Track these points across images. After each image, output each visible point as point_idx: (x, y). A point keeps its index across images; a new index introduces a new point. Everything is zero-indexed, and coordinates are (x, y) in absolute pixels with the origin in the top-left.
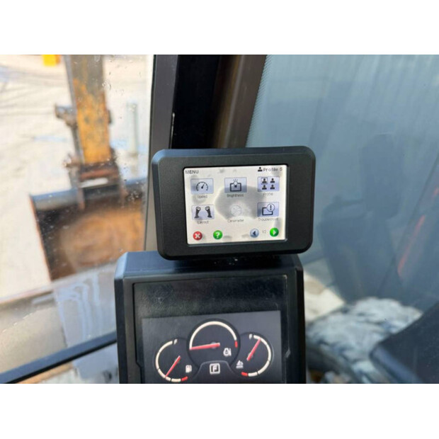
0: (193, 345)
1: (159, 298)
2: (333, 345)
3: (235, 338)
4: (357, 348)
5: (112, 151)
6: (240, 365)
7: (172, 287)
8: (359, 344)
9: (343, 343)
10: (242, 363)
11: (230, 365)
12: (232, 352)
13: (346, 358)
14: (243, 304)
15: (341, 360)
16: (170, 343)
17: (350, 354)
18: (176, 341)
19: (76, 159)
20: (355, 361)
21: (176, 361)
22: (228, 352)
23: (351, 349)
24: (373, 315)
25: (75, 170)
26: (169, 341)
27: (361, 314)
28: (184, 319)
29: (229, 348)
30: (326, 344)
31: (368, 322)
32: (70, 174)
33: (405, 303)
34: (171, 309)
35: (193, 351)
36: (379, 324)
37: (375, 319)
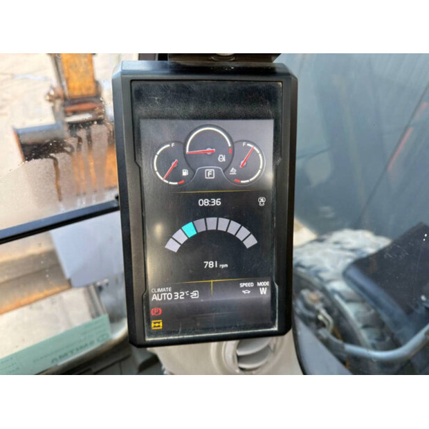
0: (190, 150)
1: (156, 98)
2: (309, 268)
3: (230, 145)
4: (332, 270)
5: (97, 83)
6: (233, 171)
7: (169, 87)
8: (333, 266)
9: (319, 266)
10: (235, 171)
11: (224, 171)
12: (226, 159)
13: (321, 279)
14: (238, 109)
15: (316, 281)
16: (168, 146)
17: (325, 276)
18: (173, 145)
19: (59, 91)
20: (329, 281)
21: (173, 164)
22: (222, 158)
23: (326, 271)
24: (348, 243)
25: (59, 102)
26: (167, 143)
27: (336, 243)
28: (181, 122)
29: (223, 155)
30: (303, 267)
31: (343, 249)
32: (53, 108)
33: (378, 233)
34: (168, 110)
35: (189, 155)
36: (353, 250)
37: (349, 246)
